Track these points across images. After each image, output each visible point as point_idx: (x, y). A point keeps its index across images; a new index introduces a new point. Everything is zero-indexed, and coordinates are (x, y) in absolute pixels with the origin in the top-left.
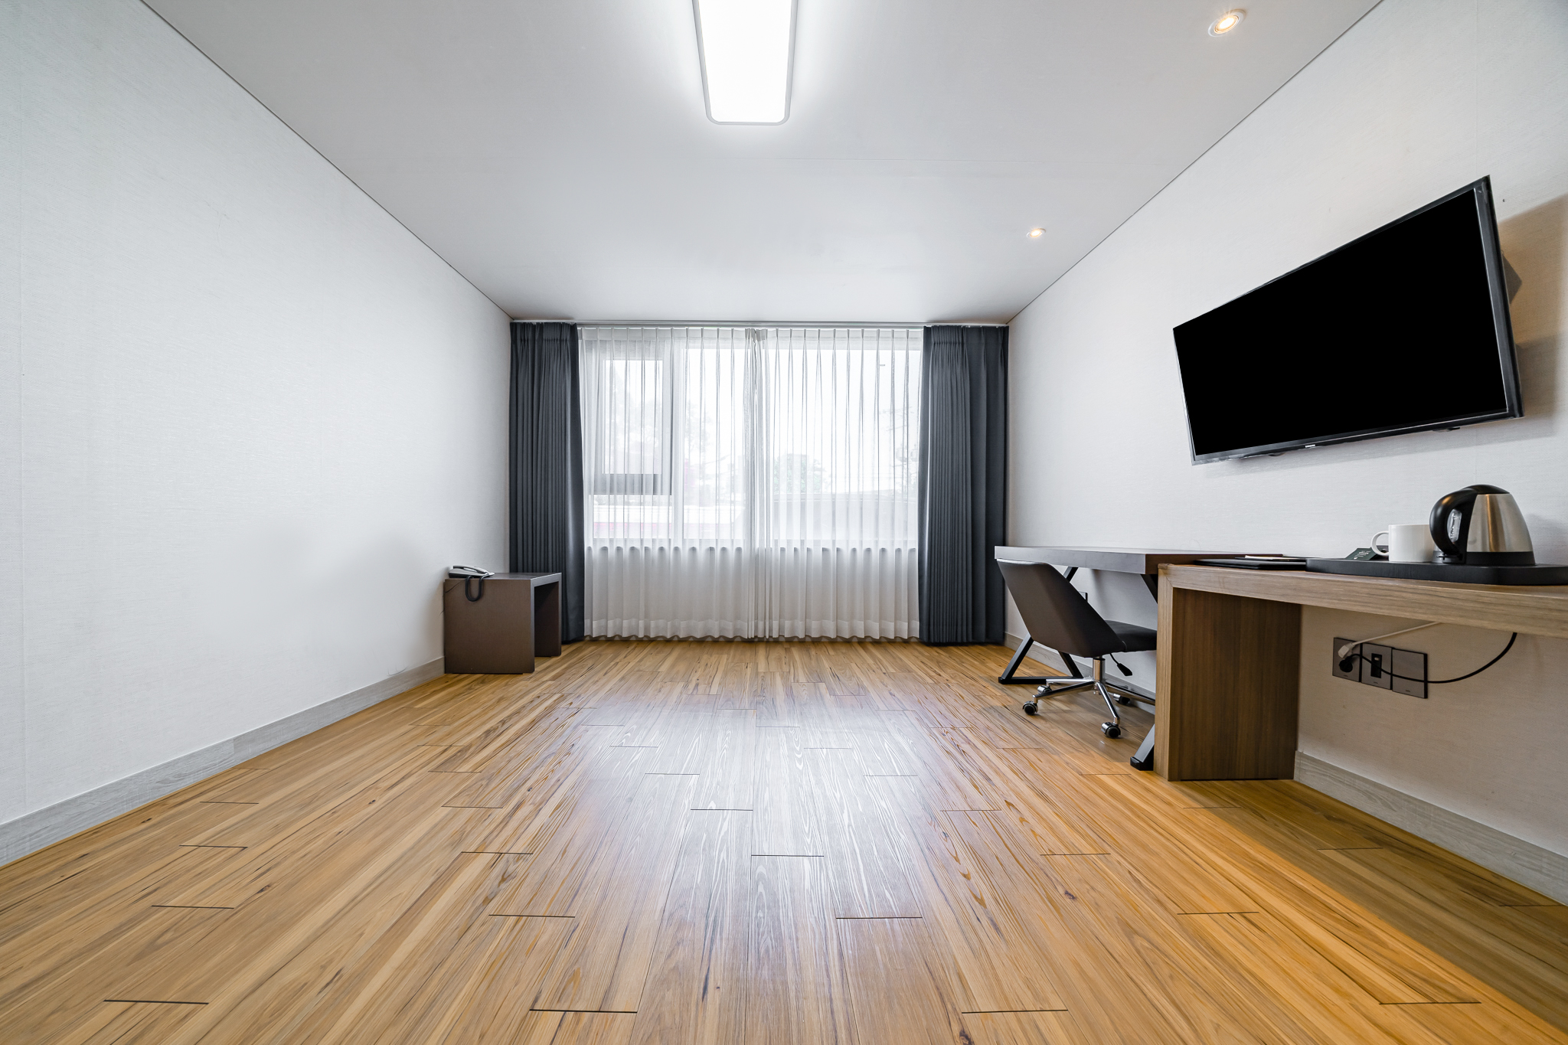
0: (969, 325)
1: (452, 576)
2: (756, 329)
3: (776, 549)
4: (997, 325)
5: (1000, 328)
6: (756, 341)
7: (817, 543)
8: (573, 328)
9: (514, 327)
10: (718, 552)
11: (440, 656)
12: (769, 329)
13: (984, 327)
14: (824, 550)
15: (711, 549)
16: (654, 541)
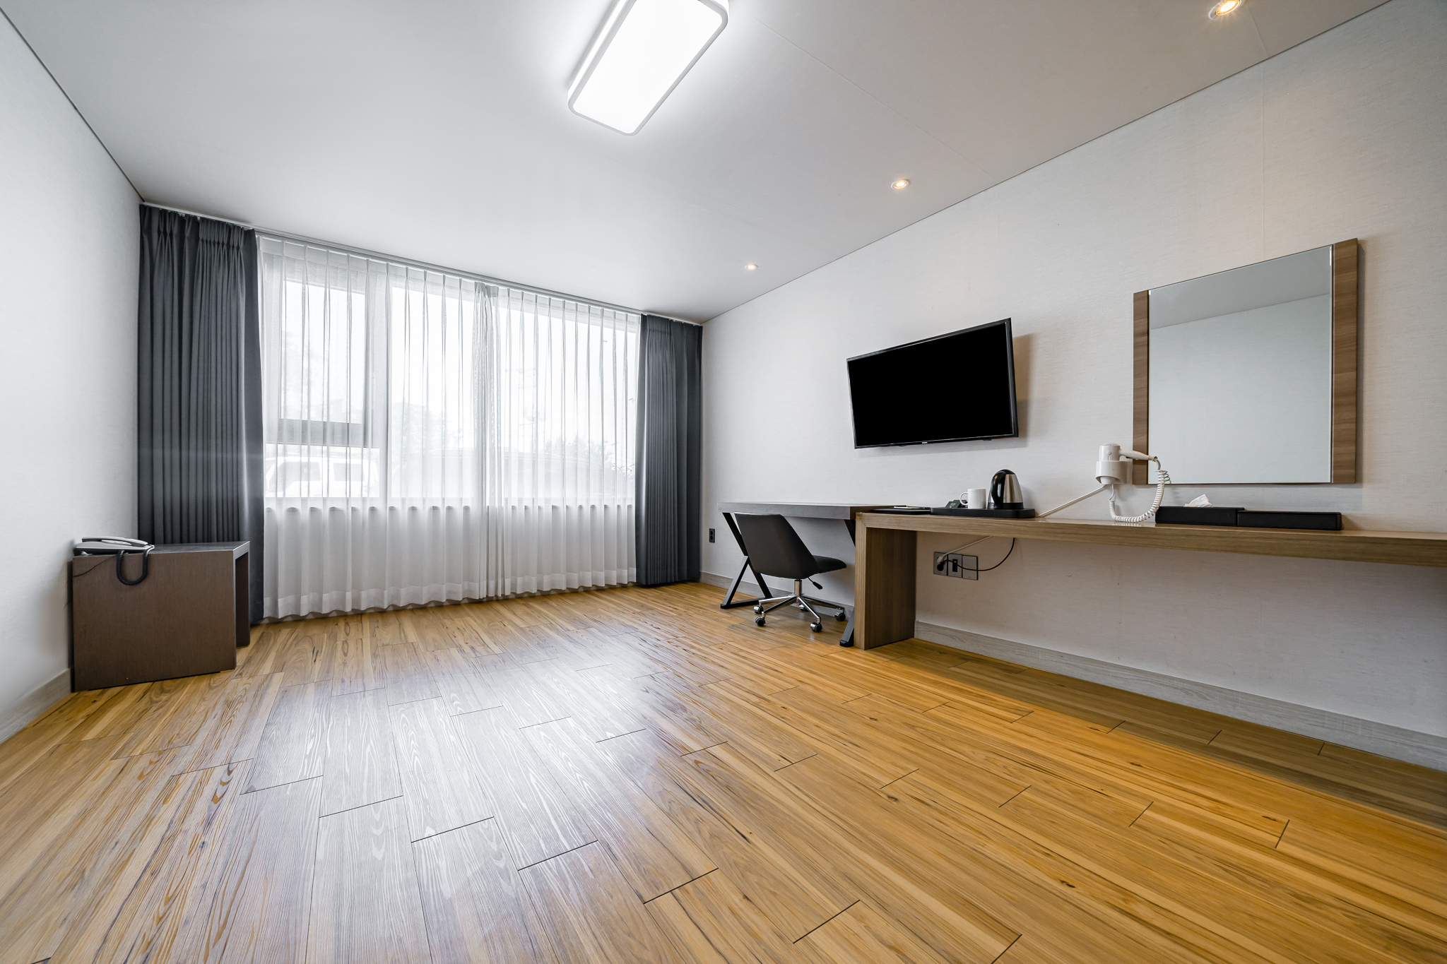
0: (675, 319)
1: (77, 552)
2: (486, 284)
3: (507, 508)
4: (694, 324)
5: (696, 326)
6: (487, 296)
7: (547, 500)
8: (249, 235)
9: (146, 213)
10: (443, 512)
11: (65, 670)
12: (500, 288)
13: (685, 323)
14: (554, 507)
15: (435, 508)
16: (364, 500)
